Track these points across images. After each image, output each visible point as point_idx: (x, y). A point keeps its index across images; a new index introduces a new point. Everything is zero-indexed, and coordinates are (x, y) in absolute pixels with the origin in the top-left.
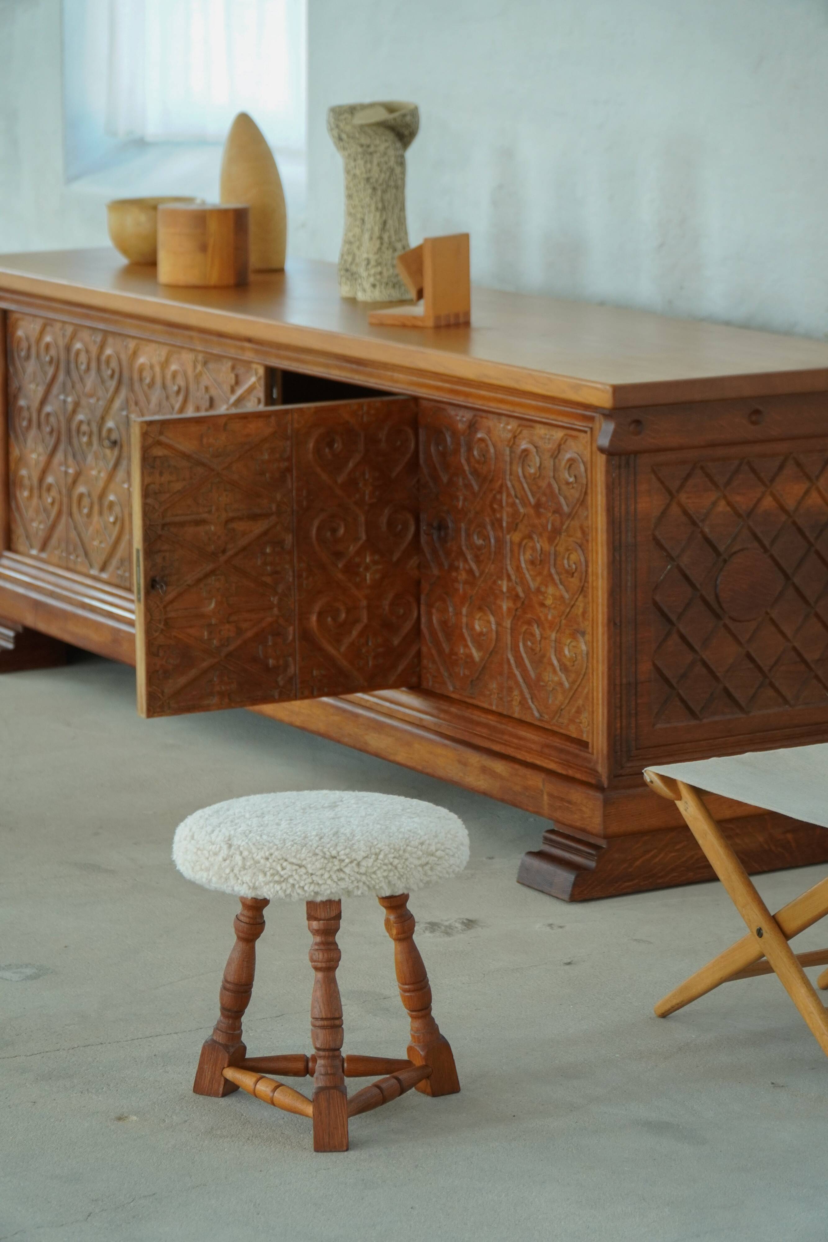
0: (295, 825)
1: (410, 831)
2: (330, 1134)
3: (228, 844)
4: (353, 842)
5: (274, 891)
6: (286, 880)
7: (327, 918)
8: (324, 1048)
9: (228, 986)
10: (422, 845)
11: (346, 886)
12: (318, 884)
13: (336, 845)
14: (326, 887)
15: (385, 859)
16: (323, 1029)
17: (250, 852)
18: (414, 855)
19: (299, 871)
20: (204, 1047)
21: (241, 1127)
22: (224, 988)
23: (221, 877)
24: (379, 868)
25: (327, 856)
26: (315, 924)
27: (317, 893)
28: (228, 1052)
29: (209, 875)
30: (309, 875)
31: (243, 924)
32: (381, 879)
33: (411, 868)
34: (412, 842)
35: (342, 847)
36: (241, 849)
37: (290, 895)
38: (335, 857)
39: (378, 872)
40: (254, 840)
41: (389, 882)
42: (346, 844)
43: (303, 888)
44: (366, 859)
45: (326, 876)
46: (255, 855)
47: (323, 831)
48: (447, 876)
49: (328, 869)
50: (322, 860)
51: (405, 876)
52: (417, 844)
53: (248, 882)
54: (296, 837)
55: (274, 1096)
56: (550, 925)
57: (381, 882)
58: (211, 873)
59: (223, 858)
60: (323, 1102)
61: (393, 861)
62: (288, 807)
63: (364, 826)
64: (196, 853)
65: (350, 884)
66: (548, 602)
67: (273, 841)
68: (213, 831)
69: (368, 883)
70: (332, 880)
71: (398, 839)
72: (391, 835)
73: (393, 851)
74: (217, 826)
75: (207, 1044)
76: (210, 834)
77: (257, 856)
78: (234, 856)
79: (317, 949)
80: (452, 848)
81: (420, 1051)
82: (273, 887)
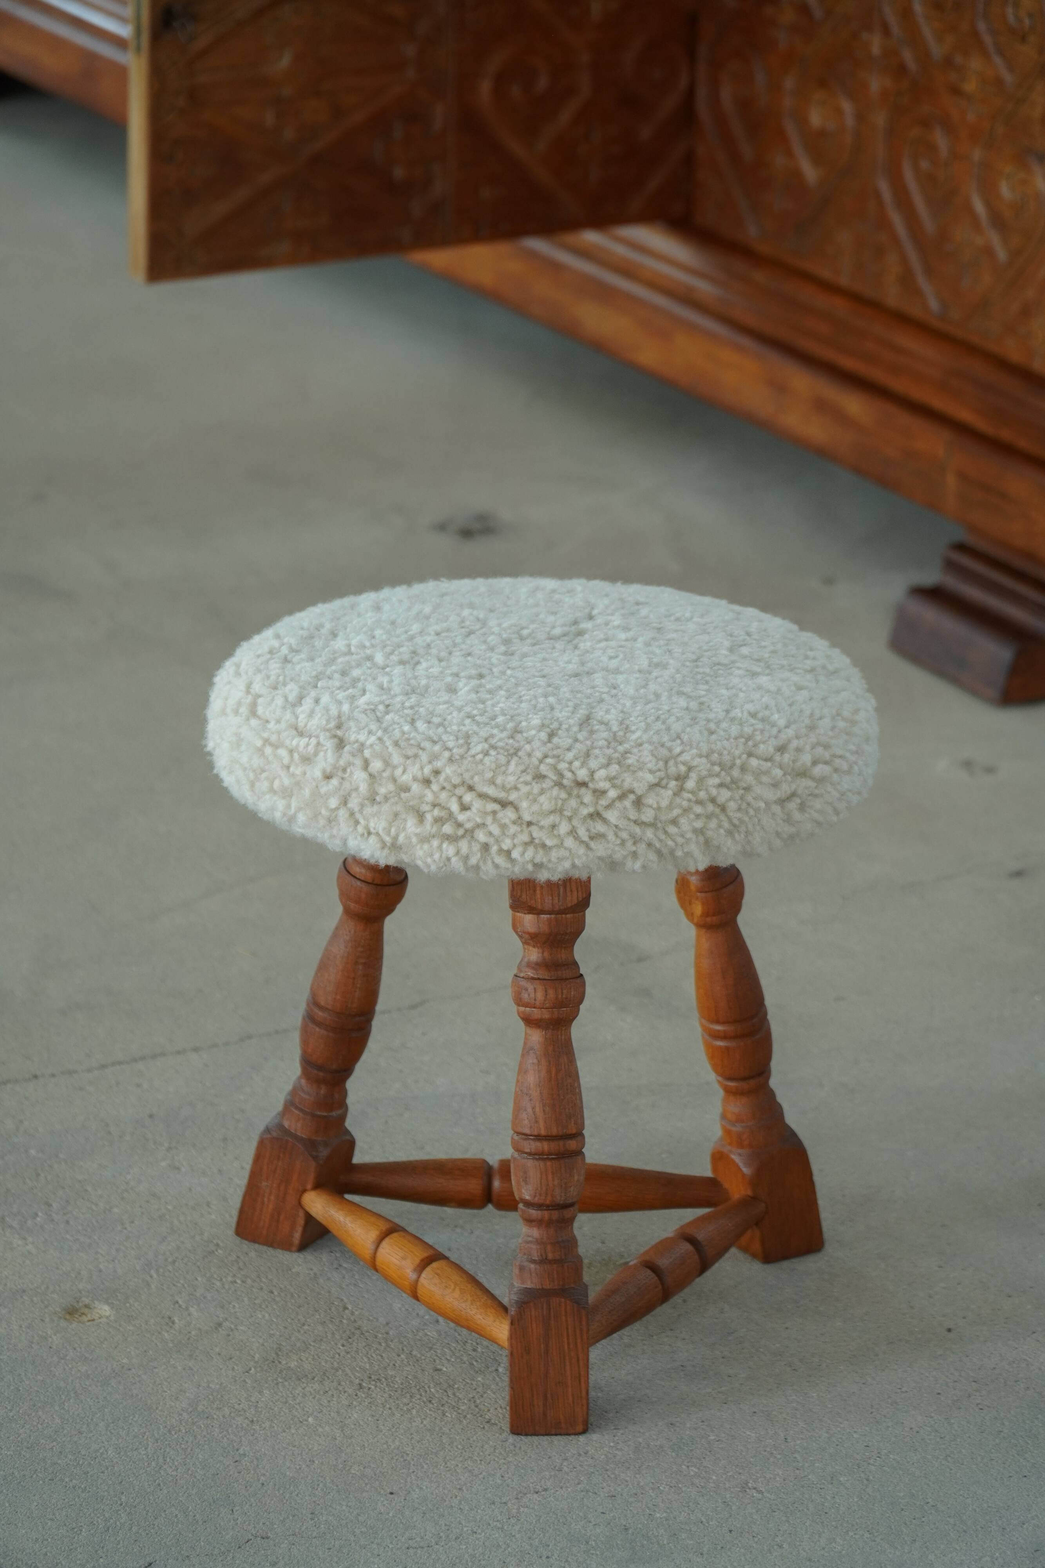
0: (490, 692)
1: (753, 715)
2: (549, 1395)
3: (335, 736)
4: (627, 746)
5: (441, 856)
6: (470, 833)
7: (557, 908)
8: (541, 1202)
9: (320, 1014)
10: (782, 754)
11: (609, 852)
12: (544, 846)
13: (588, 755)
14: (563, 853)
15: (700, 790)
16: (539, 1159)
17: (387, 763)
18: (765, 779)
19: (500, 815)
20: (261, 1143)
21: (343, 1346)
22: (310, 1018)
23: (316, 815)
24: (686, 811)
25: (565, 782)
26: (529, 921)
27: (538, 866)
28: (315, 1158)
29: (289, 806)
30: (524, 826)
31: (359, 883)
32: (689, 835)
33: (757, 810)
34: (762, 746)
35: (603, 761)
36: (367, 753)
37: (477, 868)
38: (584, 784)
39: (683, 821)
40: (397, 734)
41: (707, 842)
42: (610, 751)
43: (508, 853)
44: (658, 789)
45: (564, 828)
46: (398, 772)
47: (557, 714)
48: (835, 819)
49: (568, 813)
50: (555, 791)
51: (743, 829)
52: (771, 750)
53: (381, 832)
54: (495, 731)
55: (419, 1284)
56: (968, 765)
57: (688, 841)
58: (294, 804)
59: (324, 771)
60: (534, 1325)
61: (719, 793)
62: (470, 633)
63: (648, 702)
64: (260, 751)
65: (617, 848)
66: (971, 86)
67: (440, 739)
68: (300, 699)
69: (658, 845)
70: (577, 838)
71: (727, 740)
72: (712, 726)
73: (717, 769)
74: (309, 683)
75: (269, 1136)
76: (294, 705)
77: (404, 772)
78: (348, 770)
79: (533, 979)
80: (848, 755)
81: (741, 1165)
82: (440, 847)
